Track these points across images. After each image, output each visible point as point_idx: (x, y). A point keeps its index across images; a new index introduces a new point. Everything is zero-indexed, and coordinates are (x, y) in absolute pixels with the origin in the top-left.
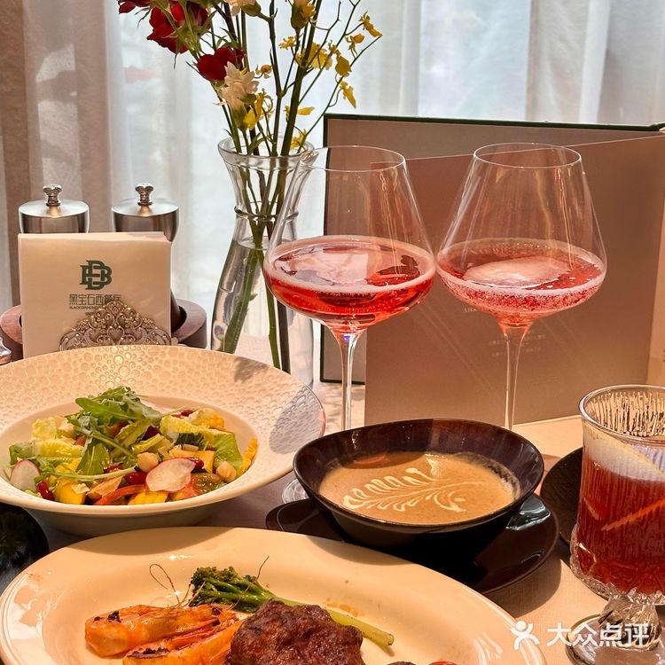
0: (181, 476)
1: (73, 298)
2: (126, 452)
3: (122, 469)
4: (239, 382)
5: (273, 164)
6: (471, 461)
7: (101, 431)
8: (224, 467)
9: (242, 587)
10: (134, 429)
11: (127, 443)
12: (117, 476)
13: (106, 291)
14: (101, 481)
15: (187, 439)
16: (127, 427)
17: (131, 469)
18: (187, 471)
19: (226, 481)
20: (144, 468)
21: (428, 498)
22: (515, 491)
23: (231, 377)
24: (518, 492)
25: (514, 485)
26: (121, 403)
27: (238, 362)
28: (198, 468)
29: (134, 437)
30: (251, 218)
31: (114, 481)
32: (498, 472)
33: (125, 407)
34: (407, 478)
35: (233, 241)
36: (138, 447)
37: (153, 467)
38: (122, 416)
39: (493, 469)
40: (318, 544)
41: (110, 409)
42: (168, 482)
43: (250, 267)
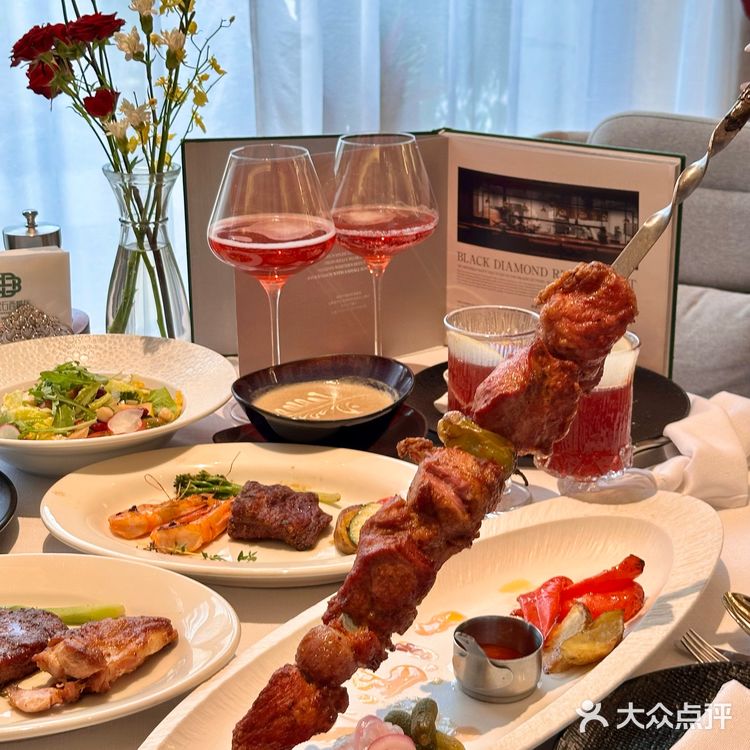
0: (134, 421)
2: (85, 409)
3: (86, 421)
4: (149, 355)
5: (151, 180)
6: (352, 383)
7: (64, 394)
8: (163, 411)
9: (216, 483)
10: (88, 391)
11: (85, 402)
12: (85, 426)
13: (17, 297)
14: (73, 431)
15: (127, 396)
16: (84, 389)
17: (95, 421)
18: (137, 418)
19: (166, 421)
20: (103, 419)
21: (333, 408)
22: (393, 395)
23: (141, 353)
24: (397, 395)
25: (391, 392)
26: (76, 372)
27: (143, 341)
28: (145, 415)
29: (89, 398)
30: (134, 226)
31: (83, 431)
32: (375, 386)
33: (79, 374)
34: (310, 399)
35: (120, 246)
36: (93, 404)
37: (111, 418)
38: (79, 381)
39: (371, 385)
40: (263, 447)
41: (70, 377)
42: (125, 428)
43: (134, 267)
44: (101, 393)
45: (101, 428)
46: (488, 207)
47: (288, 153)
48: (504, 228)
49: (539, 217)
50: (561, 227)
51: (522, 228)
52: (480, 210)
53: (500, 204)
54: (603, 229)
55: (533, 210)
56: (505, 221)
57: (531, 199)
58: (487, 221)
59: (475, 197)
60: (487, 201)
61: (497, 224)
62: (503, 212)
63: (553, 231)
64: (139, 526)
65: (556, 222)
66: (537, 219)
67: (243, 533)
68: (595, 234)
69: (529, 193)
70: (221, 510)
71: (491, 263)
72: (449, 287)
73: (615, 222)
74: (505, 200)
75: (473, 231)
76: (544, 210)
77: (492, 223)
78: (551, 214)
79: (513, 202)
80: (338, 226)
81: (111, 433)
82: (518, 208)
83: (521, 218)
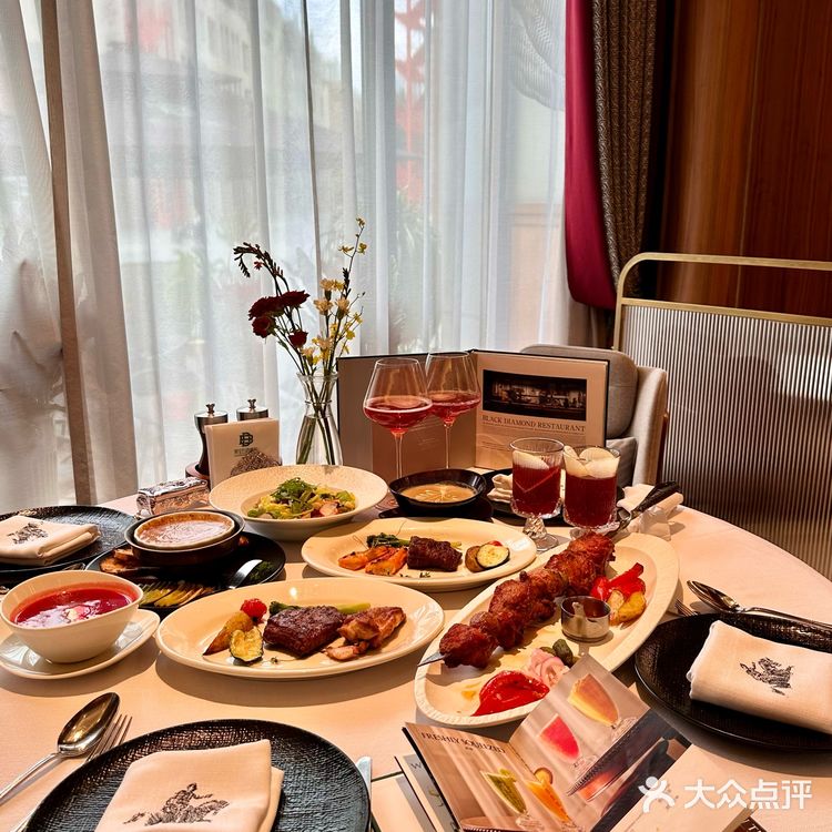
0: (333, 509)
1: (236, 451)
2: (306, 504)
3: (308, 510)
4: (328, 475)
7: (294, 496)
8: (347, 504)
9: (389, 539)
10: (306, 494)
11: (305, 500)
12: (308, 512)
13: (250, 446)
14: (303, 515)
15: (326, 496)
16: (304, 493)
17: (312, 510)
18: (334, 507)
19: (349, 509)
20: (317, 508)
21: (442, 497)
23: (325, 473)
24: (476, 490)
25: (473, 490)
26: (299, 483)
27: (323, 467)
28: (338, 507)
29: (307, 497)
30: (313, 405)
31: (308, 515)
32: (461, 486)
33: (301, 484)
35: (305, 416)
36: (310, 501)
37: (320, 508)
38: (302, 488)
39: (458, 485)
42: (329, 513)
43: (312, 428)
44: (313, 495)
45: (316, 513)
46: (501, 391)
47: (405, 362)
48: (510, 401)
49: (530, 395)
50: (543, 400)
51: (520, 401)
52: (496, 392)
53: (508, 388)
54: (566, 400)
55: (527, 391)
56: (511, 397)
57: (526, 386)
58: (500, 398)
59: (494, 386)
60: (501, 387)
61: (506, 400)
62: (509, 393)
63: (538, 402)
64: (357, 563)
65: (540, 396)
67: (417, 564)
68: (562, 403)
69: (524, 382)
70: (399, 553)
71: (503, 421)
72: (478, 435)
73: (573, 396)
74: (511, 386)
75: (492, 403)
76: (533, 391)
77: (503, 399)
78: (537, 393)
79: (515, 387)
80: (433, 401)
81: (322, 515)
82: (518, 390)
83: (520, 396)
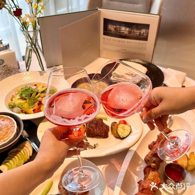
3: (36, 103)
4: (42, 76)
7: (29, 97)
11: (34, 97)
13: (4, 64)
14: (34, 106)
15: (43, 92)
17: (38, 102)
20: (40, 101)
31: (36, 106)
33: (31, 91)
36: (36, 97)
37: (42, 100)
44: (37, 93)
45: (40, 104)
48: (115, 32)
50: (130, 32)
51: (120, 32)
52: (109, 28)
53: (115, 27)
54: (140, 33)
55: (123, 28)
56: (116, 31)
59: (108, 25)
60: (111, 26)
61: (114, 32)
62: (115, 29)
63: (128, 33)
66: (124, 31)
67: (91, 135)
68: (138, 34)
69: (122, 25)
71: (112, 40)
73: (143, 31)
74: (116, 26)
75: (107, 32)
76: (126, 28)
77: (112, 31)
78: (128, 29)
79: (118, 26)
81: (43, 105)
82: (119, 28)
83: (120, 30)
